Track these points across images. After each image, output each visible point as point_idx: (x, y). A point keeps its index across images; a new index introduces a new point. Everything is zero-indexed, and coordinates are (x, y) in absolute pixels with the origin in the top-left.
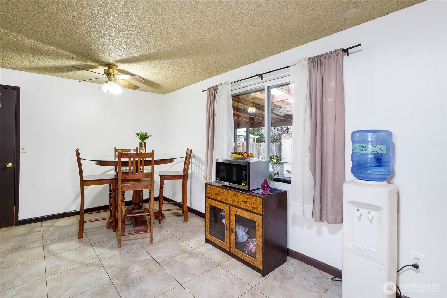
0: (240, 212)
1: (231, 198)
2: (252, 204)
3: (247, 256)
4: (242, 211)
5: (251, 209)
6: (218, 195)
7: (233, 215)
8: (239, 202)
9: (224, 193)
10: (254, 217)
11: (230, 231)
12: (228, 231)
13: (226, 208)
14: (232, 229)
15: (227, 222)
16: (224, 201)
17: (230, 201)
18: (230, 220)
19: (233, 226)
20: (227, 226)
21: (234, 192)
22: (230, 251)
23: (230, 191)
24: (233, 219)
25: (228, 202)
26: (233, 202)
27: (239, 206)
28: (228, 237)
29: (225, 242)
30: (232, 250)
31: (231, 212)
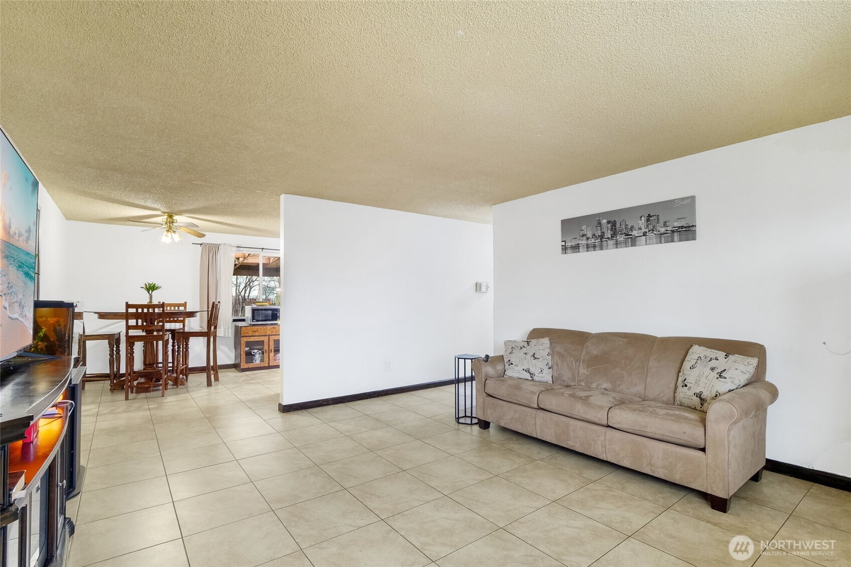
11: (269, 352)
12: (267, 353)
13: (265, 339)
14: (271, 350)
15: (266, 347)
16: (263, 334)
17: (269, 332)
18: (269, 345)
19: (272, 347)
20: (266, 350)
21: (273, 326)
22: (269, 365)
23: (268, 326)
24: (272, 343)
25: (267, 334)
26: (272, 333)
27: (276, 334)
28: (267, 357)
29: (264, 362)
30: (271, 364)
31: (270, 340)
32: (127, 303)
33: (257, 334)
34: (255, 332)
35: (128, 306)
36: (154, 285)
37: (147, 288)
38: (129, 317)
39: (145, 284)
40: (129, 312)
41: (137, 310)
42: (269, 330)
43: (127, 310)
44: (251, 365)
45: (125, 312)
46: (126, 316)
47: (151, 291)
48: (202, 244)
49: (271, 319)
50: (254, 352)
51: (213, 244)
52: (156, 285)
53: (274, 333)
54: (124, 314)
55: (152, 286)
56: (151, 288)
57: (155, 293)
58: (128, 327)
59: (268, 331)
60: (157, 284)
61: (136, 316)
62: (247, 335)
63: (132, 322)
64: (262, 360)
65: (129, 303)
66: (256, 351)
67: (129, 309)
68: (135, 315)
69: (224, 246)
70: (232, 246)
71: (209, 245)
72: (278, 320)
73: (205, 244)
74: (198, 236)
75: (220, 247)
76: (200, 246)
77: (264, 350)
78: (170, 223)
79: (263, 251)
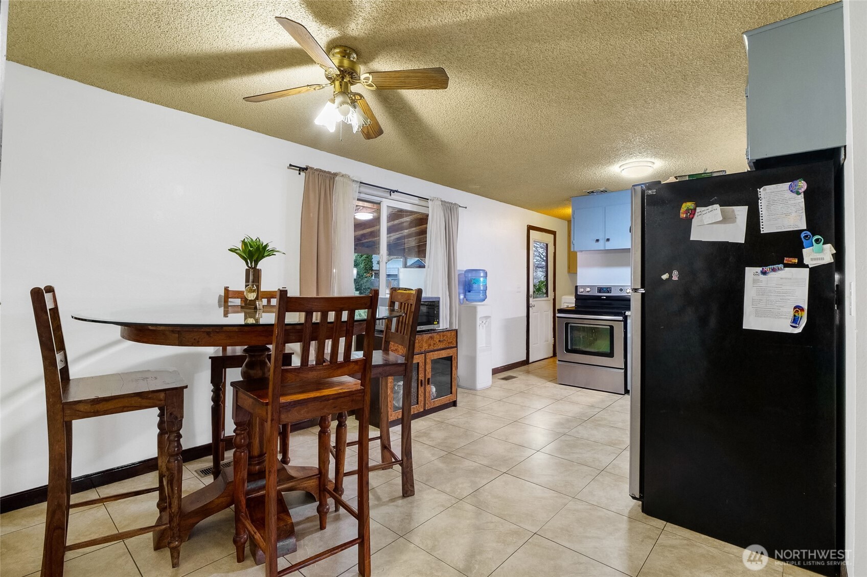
0: (436, 355)
2: (448, 340)
3: (443, 399)
4: (439, 352)
5: (447, 346)
8: (435, 344)
9: (417, 341)
10: (451, 352)
11: (425, 385)
13: (420, 359)
14: (428, 379)
15: (422, 376)
18: (425, 370)
19: (429, 376)
20: (422, 381)
21: (430, 335)
22: (425, 410)
23: (425, 335)
24: (429, 367)
25: (423, 350)
26: (429, 347)
27: (435, 348)
28: (422, 394)
29: (418, 404)
30: (427, 406)
31: (427, 360)
35: (288, 303)
36: (263, 246)
41: (309, 316)
42: (426, 342)
47: (254, 260)
48: (305, 169)
49: (425, 320)
51: (325, 172)
53: (432, 348)
55: (259, 246)
59: (425, 345)
61: (303, 334)
69: (341, 179)
70: (354, 181)
71: (318, 172)
72: (435, 323)
73: (312, 168)
74: (368, 132)
75: (337, 178)
76: (300, 174)
77: (418, 382)
78: (347, 76)
79: (390, 197)
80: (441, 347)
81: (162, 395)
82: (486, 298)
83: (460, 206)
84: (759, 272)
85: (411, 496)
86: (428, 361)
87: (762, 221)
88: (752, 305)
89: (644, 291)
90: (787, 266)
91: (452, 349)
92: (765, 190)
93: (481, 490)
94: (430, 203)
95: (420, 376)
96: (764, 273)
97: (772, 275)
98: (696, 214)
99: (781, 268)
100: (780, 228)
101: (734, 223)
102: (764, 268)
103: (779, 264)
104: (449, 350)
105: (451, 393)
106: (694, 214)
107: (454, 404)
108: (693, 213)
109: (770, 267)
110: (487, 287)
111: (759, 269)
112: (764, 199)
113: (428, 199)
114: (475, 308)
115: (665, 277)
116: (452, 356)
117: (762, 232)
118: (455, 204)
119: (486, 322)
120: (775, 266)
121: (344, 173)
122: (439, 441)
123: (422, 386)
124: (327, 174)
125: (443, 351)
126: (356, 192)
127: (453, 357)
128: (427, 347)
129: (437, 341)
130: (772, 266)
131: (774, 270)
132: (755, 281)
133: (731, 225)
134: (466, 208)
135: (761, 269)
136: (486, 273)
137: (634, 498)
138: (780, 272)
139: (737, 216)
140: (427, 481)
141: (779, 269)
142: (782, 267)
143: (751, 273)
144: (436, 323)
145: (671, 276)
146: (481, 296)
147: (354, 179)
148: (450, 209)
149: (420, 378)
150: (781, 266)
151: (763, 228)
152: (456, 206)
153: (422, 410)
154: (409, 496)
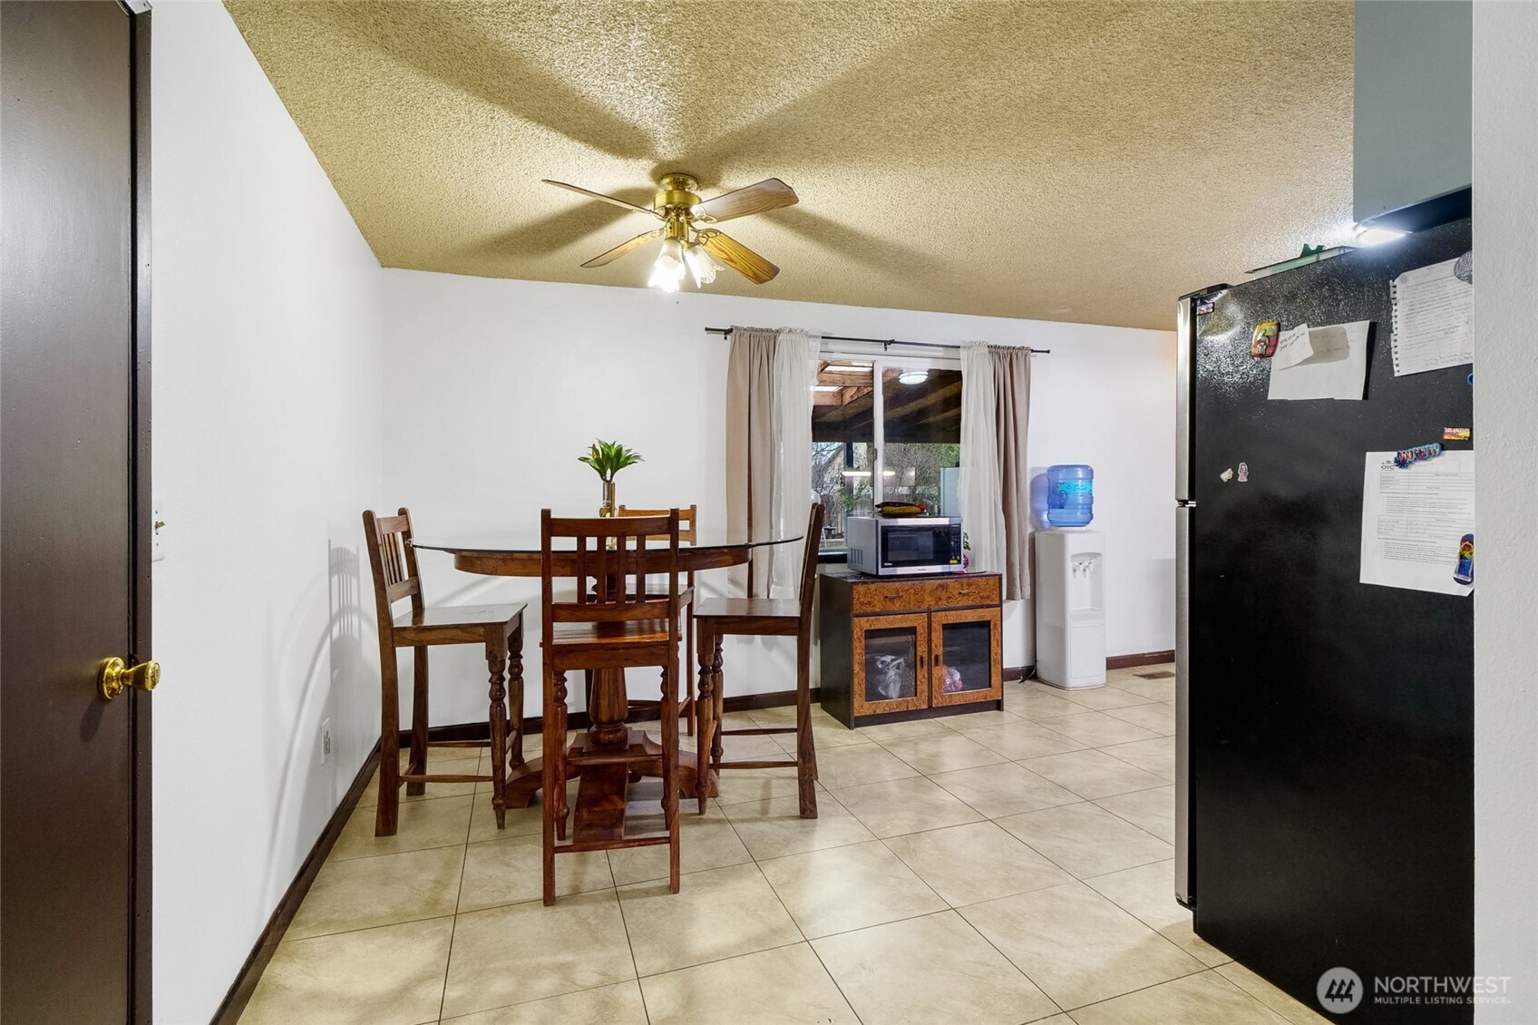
0: (953, 618)
1: (931, 596)
2: (979, 593)
3: (974, 693)
4: (959, 612)
5: (978, 602)
6: (893, 603)
7: (937, 628)
8: (950, 598)
9: (912, 590)
10: (987, 614)
11: (930, 665)
12: (925, 667)
13: (918, 621)
14: (937, 657)
15: (922, 650)
16: (912, 607)
17: (929, 601)
18: (930, 641)
19: (939, 650)
20: (922, 658)
21: (939, 581)
22: (930, 707)
23: (927, 582)
24: (937, 636)
25: (925, 606)
26: (937, 603)
27: (951, 605)
28: (925, 681)
29: (916, 695)
30: (935, 701)
31: (934, 625)
32: (546, 514)
33: (897, 606)
34: (892, 599)
35: (551, 526)
36: (619, 451)
37: (598, 460)
38: (553, 569)
39: (594, 448)
40: (554, 548)
41: (582, 543)
42: (931, 594)
43: (546, 542)
44: (881, 707)
45: (539, 548)
46: (544, 564)
47: (609, 472)
48: (730, 331)
49: (931, 557)
50: (883, 662)
51: (762, 330)
52: (624, 449)
53: (943, 604)
54: (535, 556)
55: (613, 452)
56: (609, 461)
57: (621, 477)
58: (552, 612)
59: (927, 598)
60: (629, 445)
61: (577, 564)
62: (869, 609)
63: (565, 587)
64: (909, 689)
65: (553, 516)
66: (888, 658)
67: (553, 539)
68: (573, 561)
69: (788, 337)
70: (810, 336)
71: (749, 333)
72: (951, 562)
73: (738, 329)
74: (755, 274)
75: (780, 337)
76: (726, 338)
77: (916, 659)
78: (678, 212)
79: (885, 353)
80: (965, 604)
81: (482, 631)
82: (1092, 518)
83: (1033, 351)
84: (1392, 460)
85: (811, 818)
86: (937, 627)
87: (1396, 350)
88: (1378, 533)
89: (1194, 506)
90: (1445, 446)
91: (989, 609)
92: (1405, 281)
93: (923, 834)
94: (963, 353)
95: (918, 649)
96: (1401, 463)
97: (1419, 467)
98: (1279, 345)
99: (1435, 451)
100: (1433, 362)
101: (1345, 358)
102: (1402, 452)
103: (1432, 444)
104: (981, 610)
105: (990, 686)
106: (1275, 346)
107: (998, 705)
108: (1273, 343)
109: (1413, 450)
110: (1092, 498)
111: (1392, 455)
112: (1401, 301)
113: (959, 347)
114: (1061, 538)
115: (1226, 475)
116: (989, 622)
117: (1396, 375)
118: (1022, 349)
119: (1090, 563)
120: (1422, 448)
121: (793, 326)
122: (923, 756)
123: (922, 666)
124: (764, 333)
125: (969, 611)
126: (816, 351)
127: (992, 624)
128: (933, 603)
129: (956, 593)
130: (1418, 449)
131: (1421, 456)
132: (1384, 482)
133: (1341, 362)
134: (1048, 352)
135: (1395, 454)
136: (1092, 471)
137: (1180, 902)
138: (1435, 460)
139: (1350, 344)
140: (853, 805)
141: (1430, 454)
142: (1438, 450)
143: (1377, 463)
144: (956, 562)
145: (1236, 475)
146: (1080, 516)
147: (810, 333)
148: (1009, 361)
149: (918, 653)
150: (1435, 447)
151: (1397, 365)
152: (1024, 352)
153: (925, 706)
154: (807, 818)
